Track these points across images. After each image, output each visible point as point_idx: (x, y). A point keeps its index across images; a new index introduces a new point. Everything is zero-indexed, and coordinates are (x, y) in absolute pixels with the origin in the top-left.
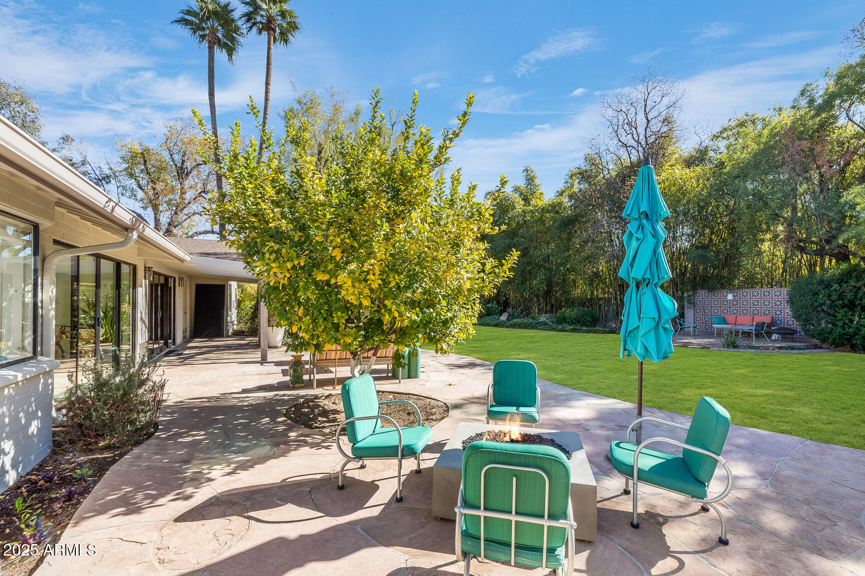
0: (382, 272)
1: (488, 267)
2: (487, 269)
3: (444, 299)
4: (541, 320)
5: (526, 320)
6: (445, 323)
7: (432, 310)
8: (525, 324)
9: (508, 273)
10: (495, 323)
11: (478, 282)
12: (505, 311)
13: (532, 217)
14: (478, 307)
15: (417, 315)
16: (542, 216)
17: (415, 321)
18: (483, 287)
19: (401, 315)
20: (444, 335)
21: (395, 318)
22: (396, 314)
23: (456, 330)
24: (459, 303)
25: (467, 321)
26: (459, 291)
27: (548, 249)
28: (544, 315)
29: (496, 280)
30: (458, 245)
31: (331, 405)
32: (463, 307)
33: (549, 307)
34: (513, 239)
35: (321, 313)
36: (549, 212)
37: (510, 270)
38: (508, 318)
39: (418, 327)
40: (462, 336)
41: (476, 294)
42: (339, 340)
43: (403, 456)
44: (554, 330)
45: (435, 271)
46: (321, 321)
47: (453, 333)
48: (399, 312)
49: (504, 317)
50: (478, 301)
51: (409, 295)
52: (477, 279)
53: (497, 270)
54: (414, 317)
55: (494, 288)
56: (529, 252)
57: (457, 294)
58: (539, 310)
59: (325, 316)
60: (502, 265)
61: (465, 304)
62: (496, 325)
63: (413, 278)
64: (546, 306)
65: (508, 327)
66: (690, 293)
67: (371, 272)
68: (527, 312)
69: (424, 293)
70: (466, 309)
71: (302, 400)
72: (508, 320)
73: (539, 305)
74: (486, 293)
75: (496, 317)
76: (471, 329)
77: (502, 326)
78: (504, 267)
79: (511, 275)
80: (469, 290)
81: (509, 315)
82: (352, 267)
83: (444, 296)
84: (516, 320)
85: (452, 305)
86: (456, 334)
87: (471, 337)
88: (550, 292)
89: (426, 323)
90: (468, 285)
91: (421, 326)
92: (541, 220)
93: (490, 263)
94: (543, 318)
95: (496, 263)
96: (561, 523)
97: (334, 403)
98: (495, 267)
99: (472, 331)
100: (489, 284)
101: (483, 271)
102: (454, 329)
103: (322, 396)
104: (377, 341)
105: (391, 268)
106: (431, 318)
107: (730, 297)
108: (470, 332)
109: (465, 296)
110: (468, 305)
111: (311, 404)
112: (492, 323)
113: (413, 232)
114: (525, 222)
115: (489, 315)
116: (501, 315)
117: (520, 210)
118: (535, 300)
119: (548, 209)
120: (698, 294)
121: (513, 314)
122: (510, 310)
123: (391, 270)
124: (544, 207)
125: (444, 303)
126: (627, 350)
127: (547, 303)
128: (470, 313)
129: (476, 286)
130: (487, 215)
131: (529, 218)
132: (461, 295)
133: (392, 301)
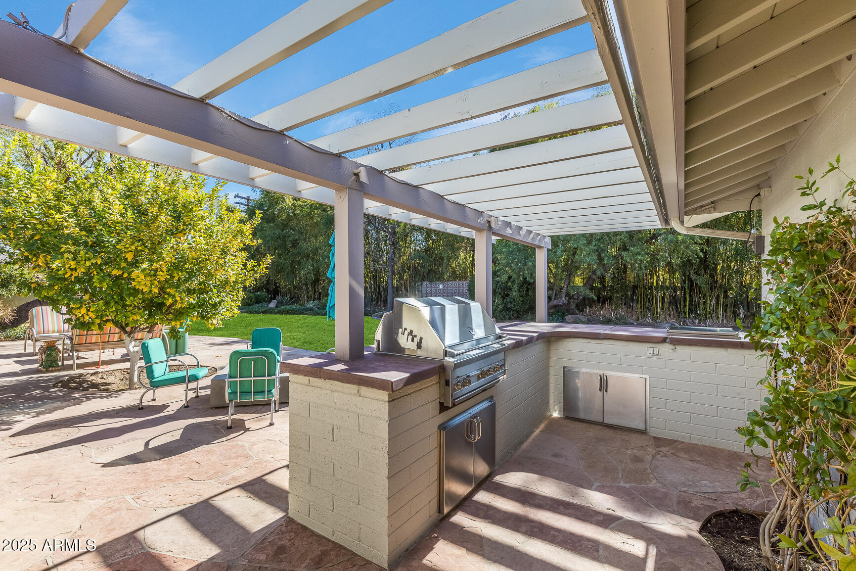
0: (169, 270)
1: (249, 266)
2: (249, 267)
3: (215, 288)
4: (308, 306)
5: (293, 307)
6: (215, 306)
7: (205, 296)
8: (292, 310)
9: (264, 270)
10: (263, 310)
11: (241, 276)
12: (274, 299)
13: (302, 211)
14: (241, 294)
15: (194, 299)
16: (310, 212)
17: (192, 304)
18: (245, 280)
19: (181, 299)
20: (214, 314)
21: (176, 301)
22: (178, 299)
23: (224, 310)
24: (226, 291)
25: (233, 304)
26: (226, 282)
27: (316, 242)
28: (311, 302)
29: (255, 275)
30: (226, 253)
31: (99, 380)
32: (229, 294)
33: (317, 294)
34: (283, 230)
35: (113, 298)
36: (317, 208)
37: (266, 268)
38: (277, 305)
39: (194, 307)
40: (229, 314)
41: (240, 284)
42: (129, 318)
43: (189, 382)
44: (318, 314)
45: (209, 270)
46: (113, 304)
47: (221, 313)
48: (180, 297)
49: (273, 305)
50: (242, 289)
51: (187, 285)
52: (241, 274)
53: (256, 269)
54: (191, 300)
55: (253, 280)
56: (298, 243)
57: (224, 285)
58: (308, 297)
59: (116, 300)
60: (259, 265)
61: (231, 291)
62: (265, 312)
63: (191, 275)
64: (314, 294)
65: (276, 313)
66: (419, 284)
67: (159, 270)
68: (295, 299)
69: (200, 284)
70: (232, 295)
71: (66, 378)
72: (277, 306)
73: (308, 293)
74: (248, 284)
75: (265, 304)
76: (235, 309)
77: (271, 313)
78: (261, 267)
79: (267, 272)
80: (234, 282)
81: (278, 302)
82: (144, 266)
83: (215, 286)
84: (284, 307)
85: (221, 292)
86: (224, 313)
87: (236, 316)
88: (318, 282)
89: (201, 305)
90: (233, 279)
91: (197, 307)
92: (309, 215)
93: (251, 264)
94: (310, 305)
95: (254, 263)
96: (273, 377)
97: (102, 378)
98: (255, 266)
99: (236, 311)
100: (250, 278)
101: (246, 269)
102: (222, 309)
103: (87, 374)
104: (157, 319)
105: (176, 267)
106: (205, 302)
107: (441, 286)
108: (235, 312)
109: (231, 286)
110: (233, 292)
111: (78, 380)
112: (260, 310)
113: (193, 244)
114: (295, 215)
115: (257, 302)
116: (270, 302)
117: (290, 204)
118: (304, 288)
119: (316, 206)
120: (424, 285)
121: (282, 302)
122: (279, 298)
123: (176, 269)
124: (312, 204)
125: (215, 291)
126: (330, 317)
127: (315, 291)
128: (235, 298)
129: (240, 279)
130: (247, 234)
131: (299, 212)
132: (228, 285)
133: (175, 289)
